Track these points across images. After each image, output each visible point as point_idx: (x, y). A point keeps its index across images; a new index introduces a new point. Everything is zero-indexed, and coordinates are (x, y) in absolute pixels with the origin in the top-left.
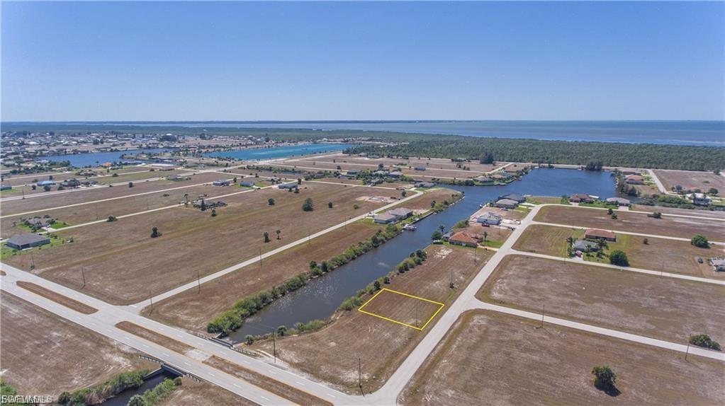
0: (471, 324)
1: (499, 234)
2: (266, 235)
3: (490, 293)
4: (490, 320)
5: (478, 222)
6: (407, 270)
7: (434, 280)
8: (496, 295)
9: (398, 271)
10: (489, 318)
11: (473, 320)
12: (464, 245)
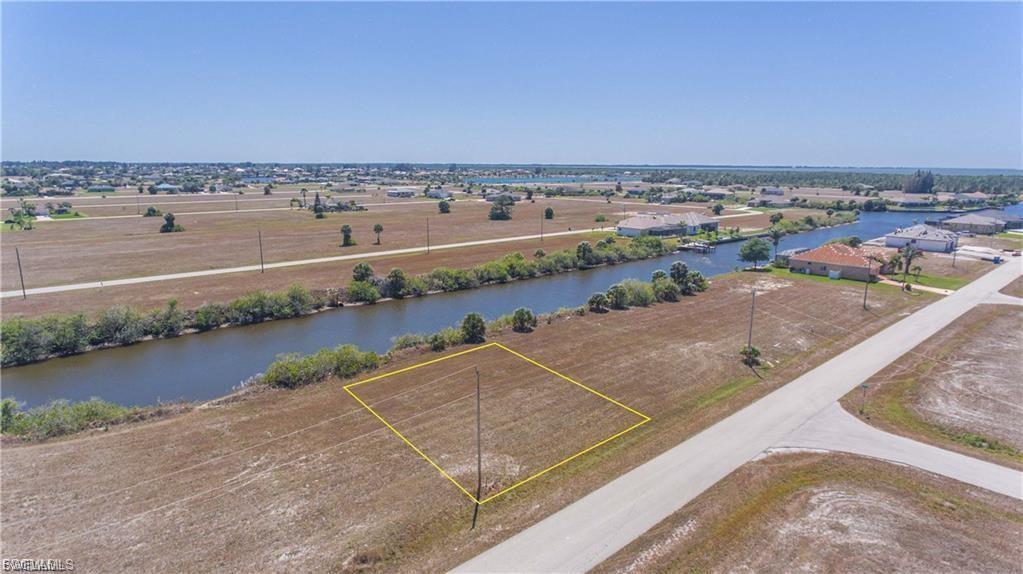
0: (786, 529)
1: (953, 266)
2: (346, 232)
3: (917, 397)
4: (911, 527)
5: (889, 246)
6: (618, 306)
7: (692, 338)
8: (947, 409)
9: (585, 306)
10: (910, 514)
11: (806, 507)
12: (836, 273)
